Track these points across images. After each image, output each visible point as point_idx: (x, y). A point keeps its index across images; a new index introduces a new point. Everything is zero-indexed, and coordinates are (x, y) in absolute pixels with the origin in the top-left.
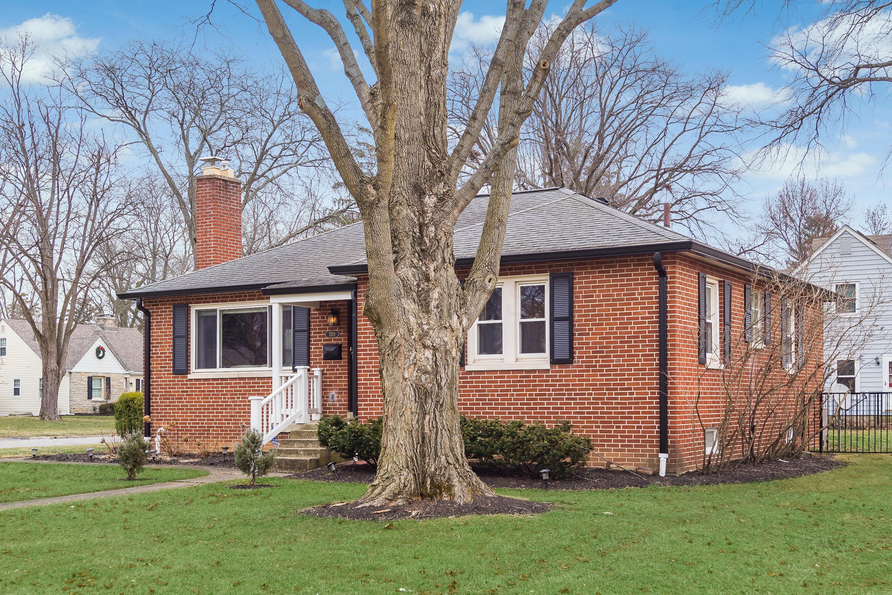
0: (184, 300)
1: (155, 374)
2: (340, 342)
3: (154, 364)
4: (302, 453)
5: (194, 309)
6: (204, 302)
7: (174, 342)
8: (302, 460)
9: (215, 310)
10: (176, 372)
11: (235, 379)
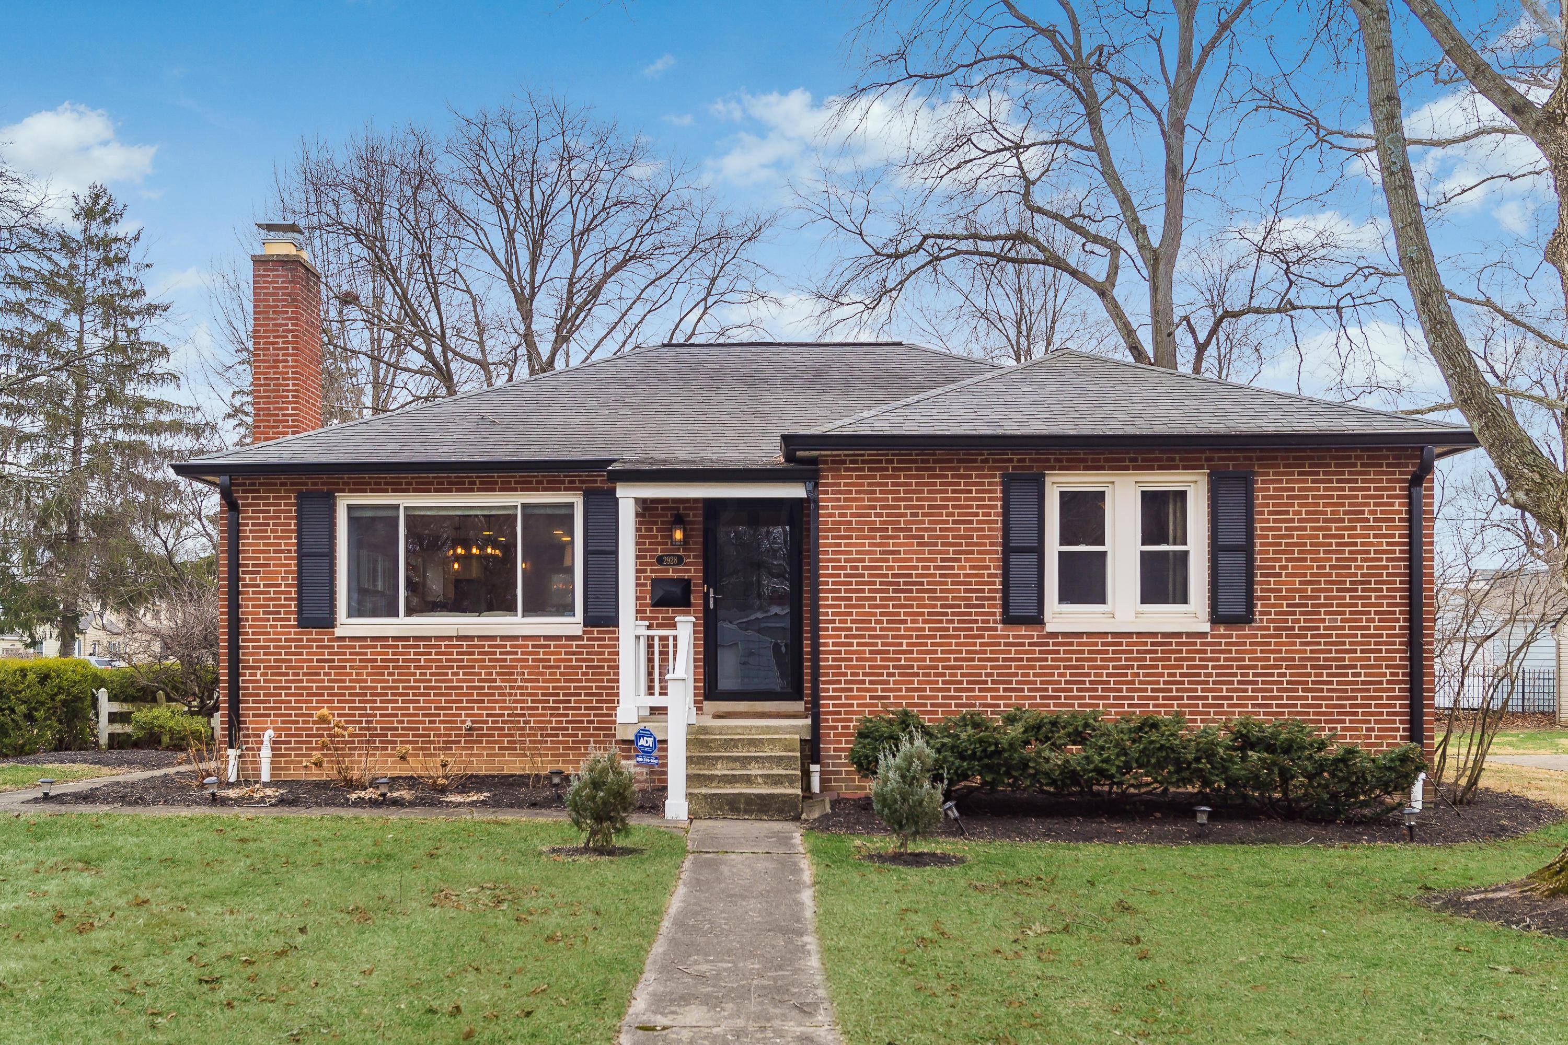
0: (323, 484)
1: (251, 627)
2: (686, 575)
3: (247, 607)
4: (760, 780)
5: (343, 502)
6: (372, 491)
7: (300, 565)
8: (785, 795)
9: (397, 507)
10: (304, 623)
11: (450, 638)
